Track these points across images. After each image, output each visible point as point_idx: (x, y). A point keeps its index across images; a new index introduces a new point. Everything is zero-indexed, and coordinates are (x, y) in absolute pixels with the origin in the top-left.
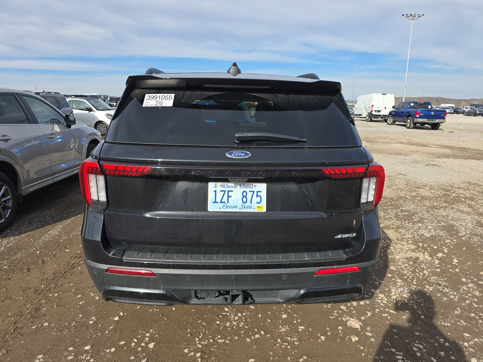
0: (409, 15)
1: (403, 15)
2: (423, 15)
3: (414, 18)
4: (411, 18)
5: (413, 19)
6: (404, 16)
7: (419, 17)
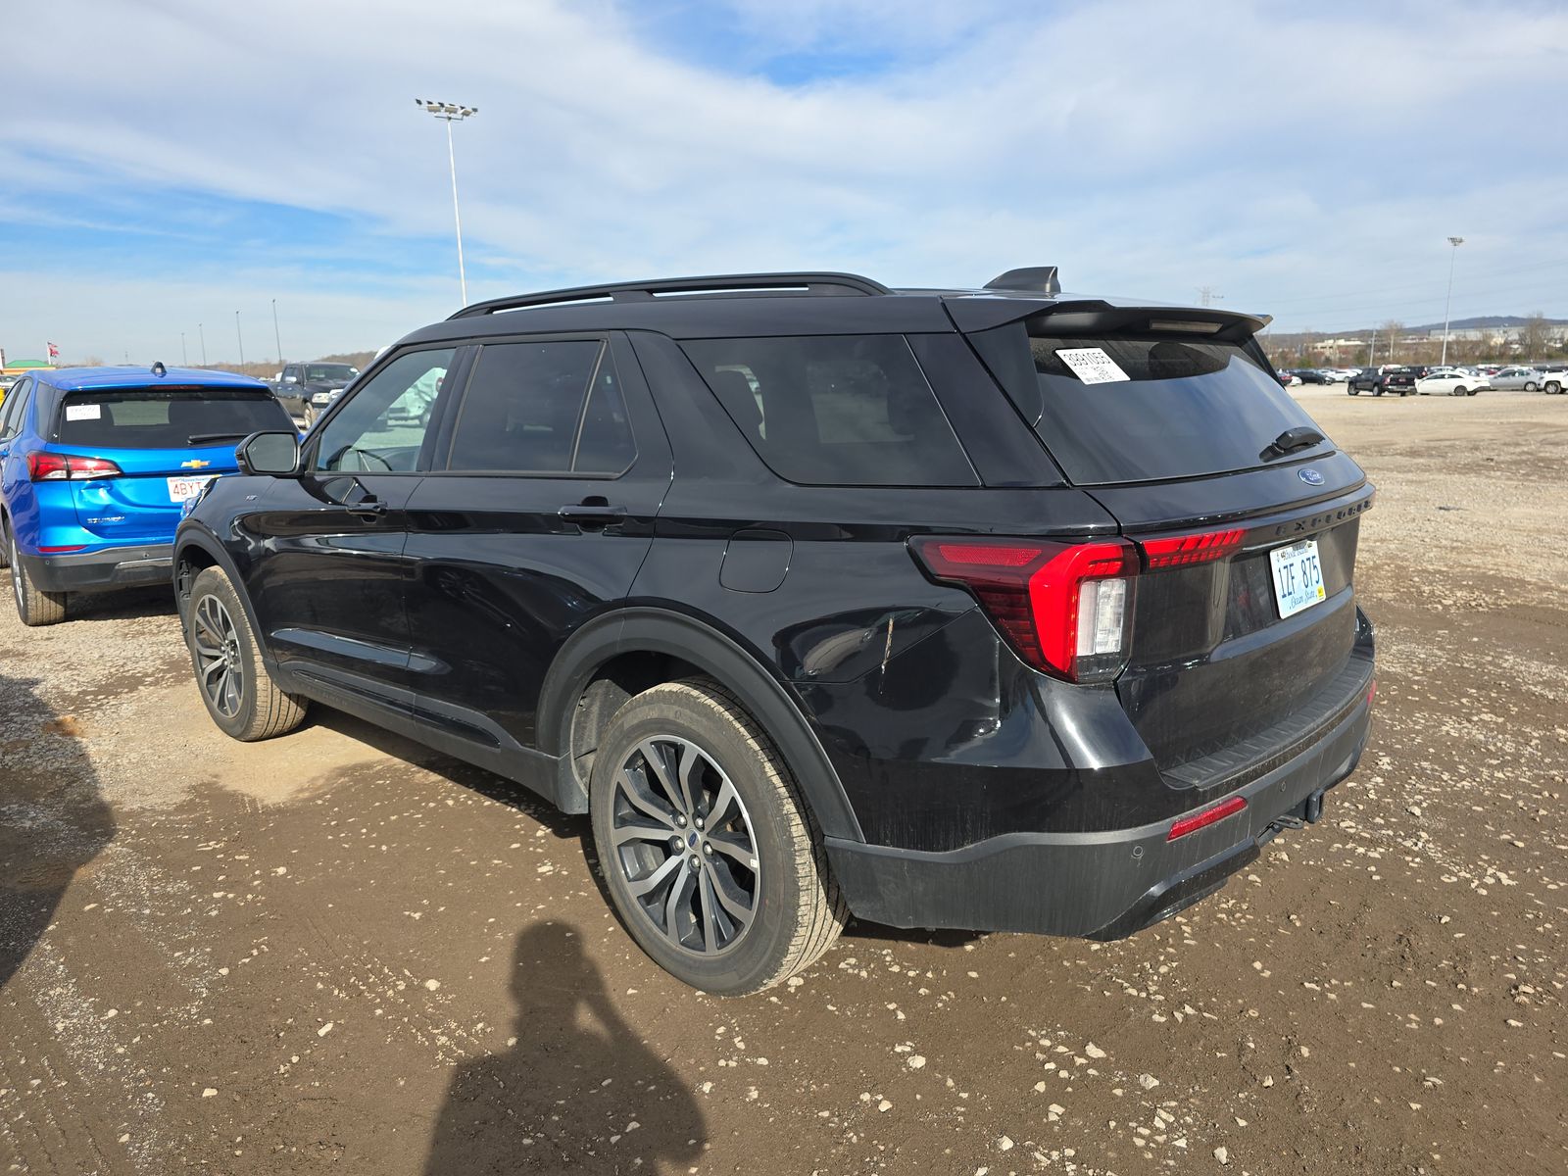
0: (436, 105)
1: (419, 102)
2: (475, 110)
3: (452, 115)
4: (443, 113)
5: (450, 118)
6: (422, 106)
7: (466, 114)
